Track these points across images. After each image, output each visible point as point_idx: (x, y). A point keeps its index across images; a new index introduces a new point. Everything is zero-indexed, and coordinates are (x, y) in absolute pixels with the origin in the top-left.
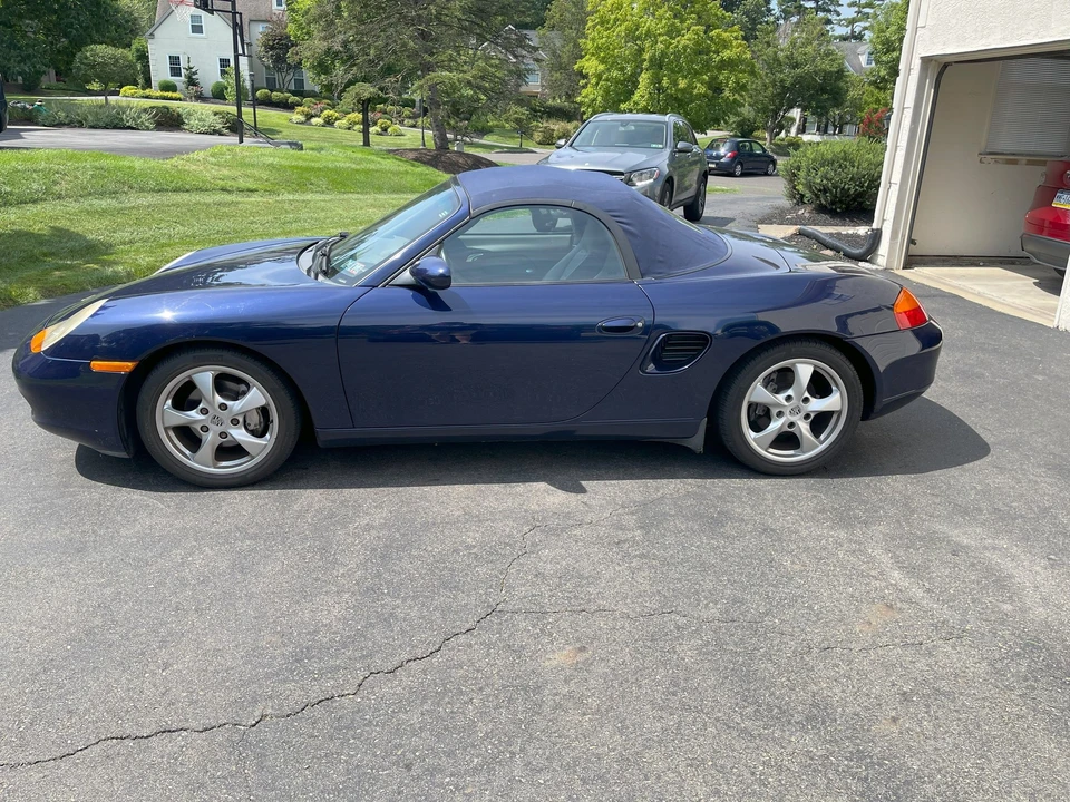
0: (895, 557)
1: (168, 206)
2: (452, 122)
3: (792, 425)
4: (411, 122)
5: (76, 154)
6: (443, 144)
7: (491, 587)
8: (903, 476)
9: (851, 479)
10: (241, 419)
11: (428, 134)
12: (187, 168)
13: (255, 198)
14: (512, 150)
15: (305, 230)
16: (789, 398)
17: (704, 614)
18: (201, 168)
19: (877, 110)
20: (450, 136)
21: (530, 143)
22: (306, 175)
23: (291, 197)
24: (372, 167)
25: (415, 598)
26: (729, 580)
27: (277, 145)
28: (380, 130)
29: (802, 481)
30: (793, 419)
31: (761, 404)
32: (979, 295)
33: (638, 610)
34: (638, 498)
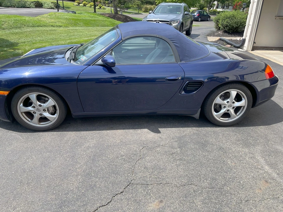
0: (265, 160)
1: (36, 31)
2: (119, 5)
3: (228, 110)
4: (108, 5)
5: (9, 16)
6: (116, 12)
7: (129, 173)
8: (263, 127)
9: (246, 128)
10: (46, 110)
11: (113, 8)
12: (41, 19)
13: (61, 29)
14: (136, 14)
15: (76, 38)
16: (228, 102)
17: (203, 185)
18: (46, 19)
19: (238, 2)
20: (118, 9)
21: (141, 11)
22: (77, 21)
23: (72, 28)
24: (96, 19)
25: (103, 178)
26: (210, 170)
27: (69, 12)
28: (99, 8)
29: (230, 128)
30: (229, 109)
31: (218, 104)
32: (275, 59)
33: (180, 183)
34: (178, 135)
